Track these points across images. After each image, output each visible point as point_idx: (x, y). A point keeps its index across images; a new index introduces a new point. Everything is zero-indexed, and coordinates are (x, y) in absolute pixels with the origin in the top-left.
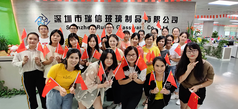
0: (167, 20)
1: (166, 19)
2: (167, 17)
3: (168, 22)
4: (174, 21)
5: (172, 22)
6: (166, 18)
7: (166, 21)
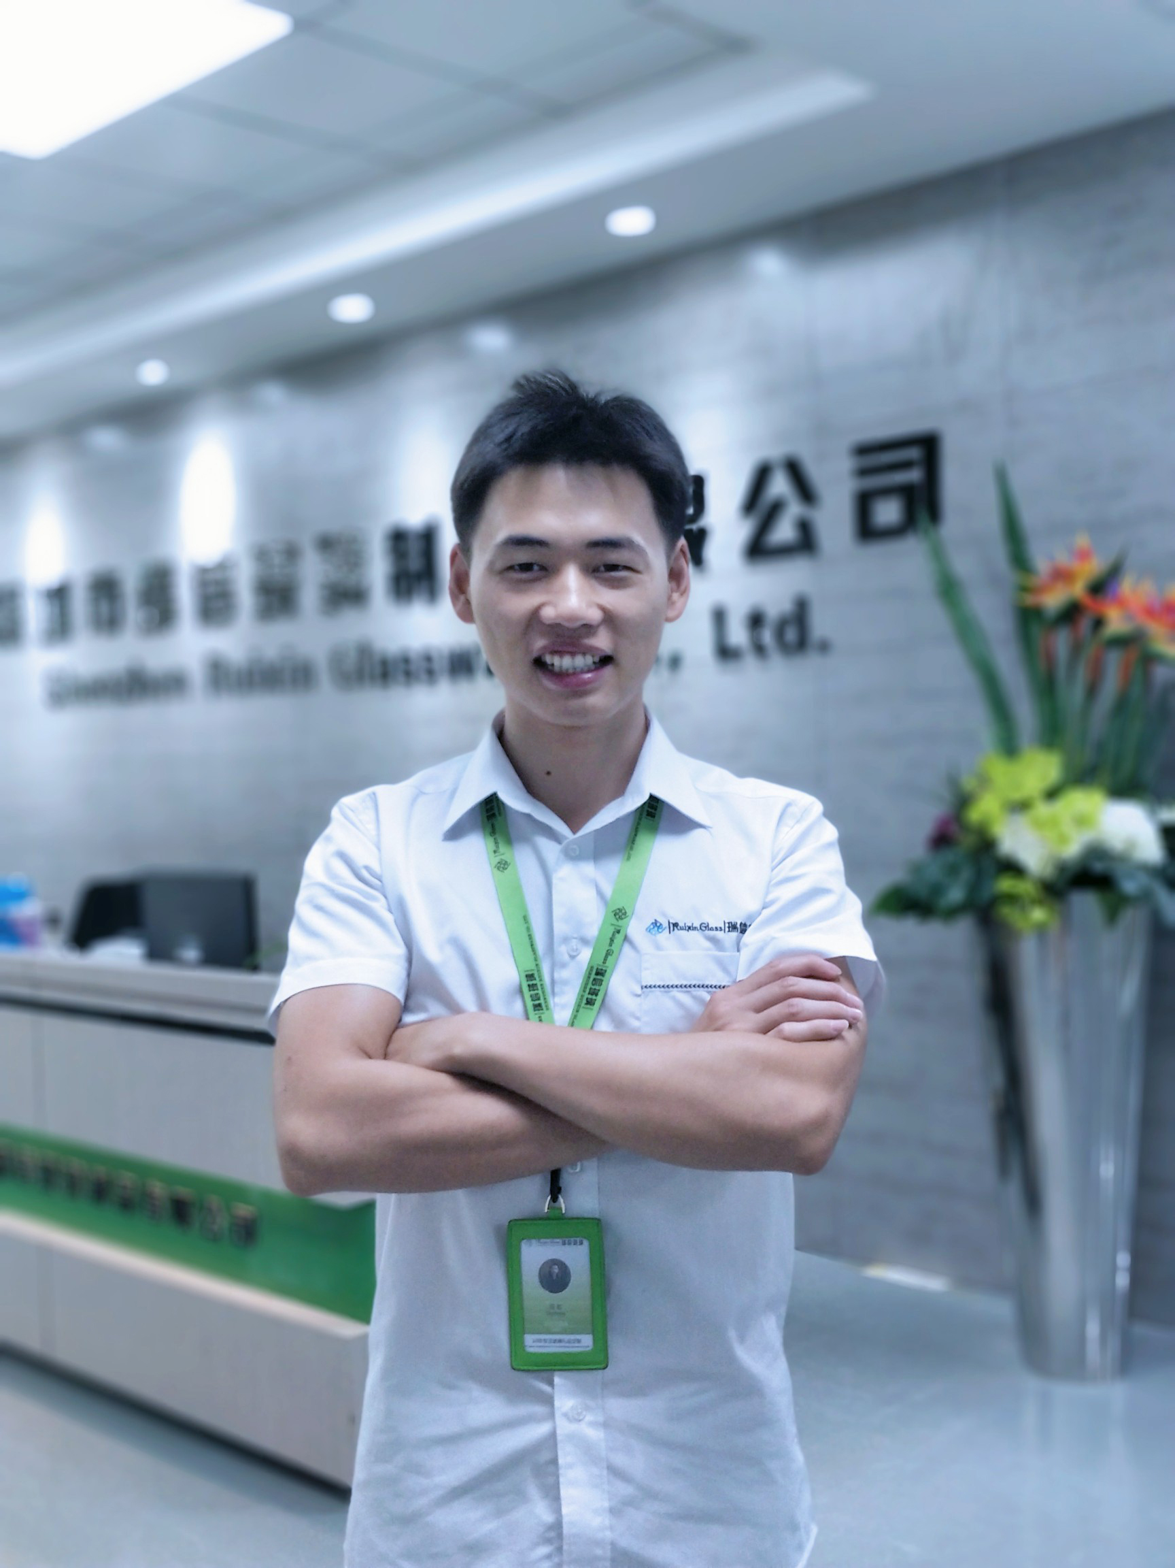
0: (794, 509)
1: (776, 509)
2: (794, 470)
3: (806, 542)
4: (888, 512)
5: (866, 530)
6: (779, 486)
7: (784, 532)
